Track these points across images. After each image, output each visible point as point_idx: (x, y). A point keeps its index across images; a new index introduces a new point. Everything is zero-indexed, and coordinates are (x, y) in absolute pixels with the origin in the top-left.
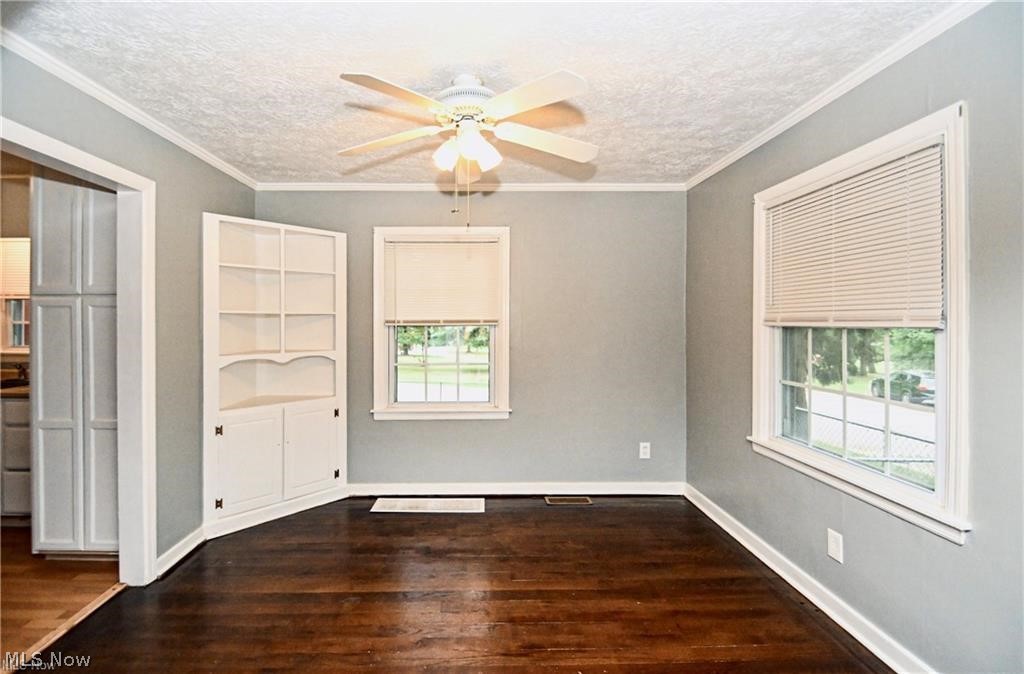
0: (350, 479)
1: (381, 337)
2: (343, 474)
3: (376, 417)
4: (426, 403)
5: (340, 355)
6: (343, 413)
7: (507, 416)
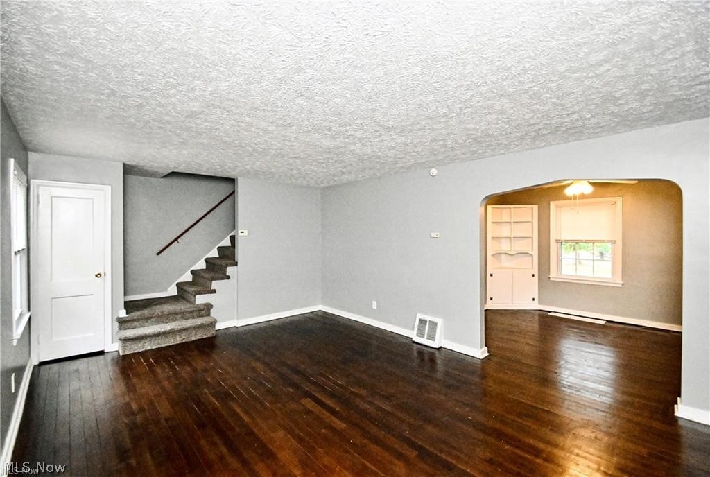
0: (540, 303)
1: (553, 246)
2: (536, 299)
3: (551, 279)
4: (576, 276)
5: (535, 254)
6: (536, 275)
7: (621, 286)
